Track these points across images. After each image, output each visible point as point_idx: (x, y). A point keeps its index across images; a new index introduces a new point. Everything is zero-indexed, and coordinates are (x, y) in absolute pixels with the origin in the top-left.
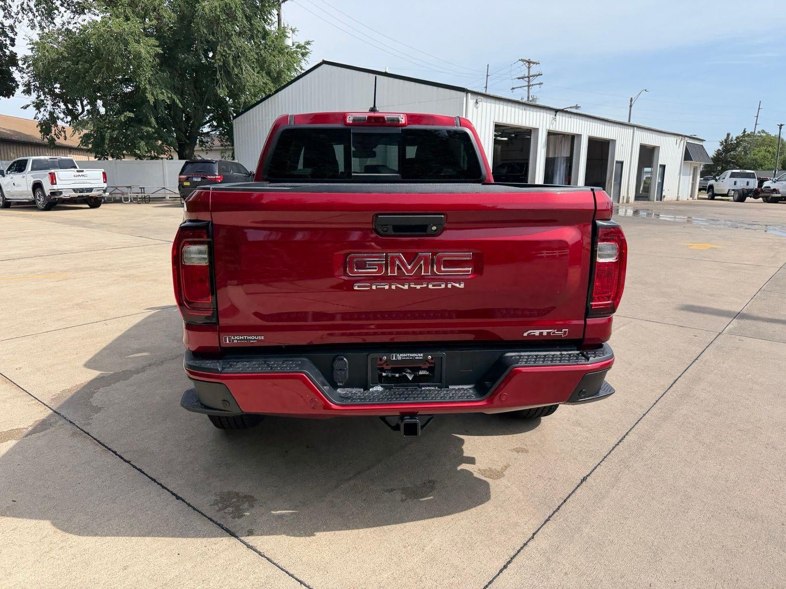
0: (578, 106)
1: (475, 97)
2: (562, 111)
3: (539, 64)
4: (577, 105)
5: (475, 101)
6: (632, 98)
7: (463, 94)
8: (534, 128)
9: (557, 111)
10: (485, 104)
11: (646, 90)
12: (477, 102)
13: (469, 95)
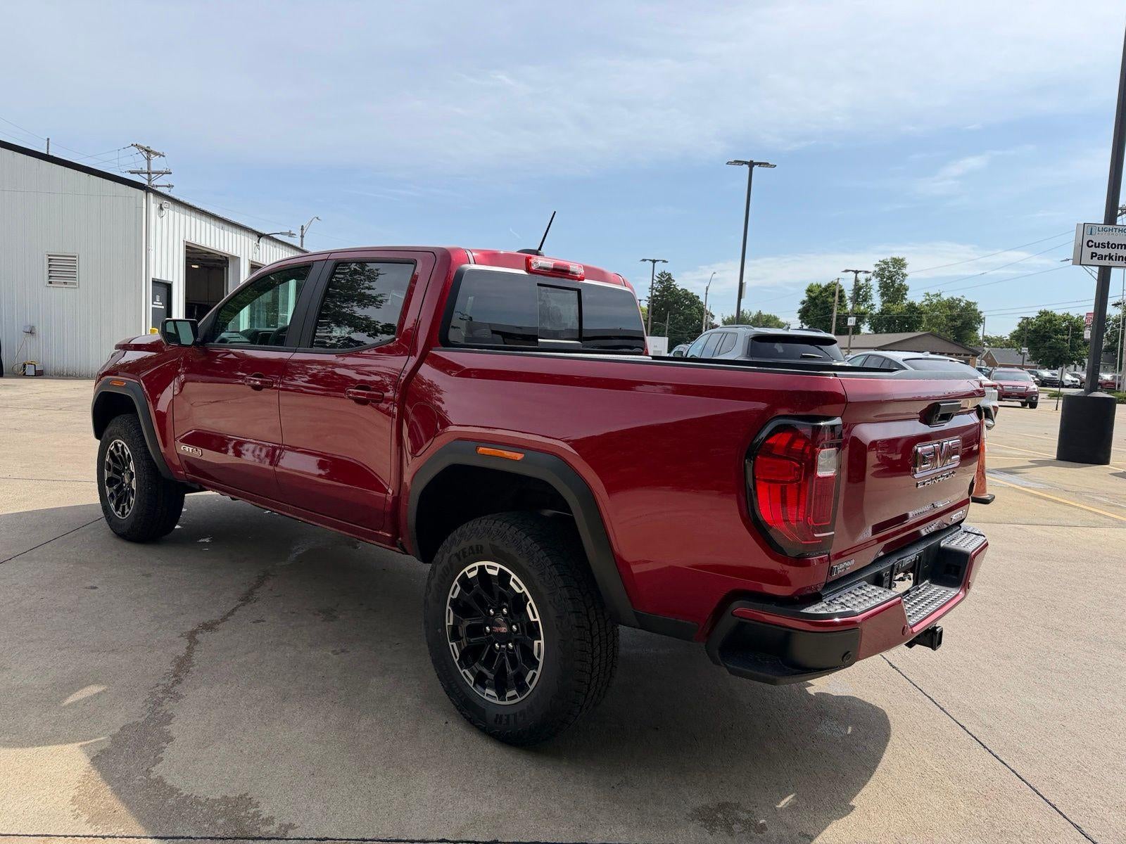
0: (292, 233)
1: (160, 200)
2: (268, 237)
3: (164, 156)
4: (290, 231)
5: (158, 206)
6: (302, 226)
7: (141, 193)
8: (232, 256)
9: (260, 236)
10: (171, 212)
11: (317, 218)
12: (161, 208)
13: (151, 195)
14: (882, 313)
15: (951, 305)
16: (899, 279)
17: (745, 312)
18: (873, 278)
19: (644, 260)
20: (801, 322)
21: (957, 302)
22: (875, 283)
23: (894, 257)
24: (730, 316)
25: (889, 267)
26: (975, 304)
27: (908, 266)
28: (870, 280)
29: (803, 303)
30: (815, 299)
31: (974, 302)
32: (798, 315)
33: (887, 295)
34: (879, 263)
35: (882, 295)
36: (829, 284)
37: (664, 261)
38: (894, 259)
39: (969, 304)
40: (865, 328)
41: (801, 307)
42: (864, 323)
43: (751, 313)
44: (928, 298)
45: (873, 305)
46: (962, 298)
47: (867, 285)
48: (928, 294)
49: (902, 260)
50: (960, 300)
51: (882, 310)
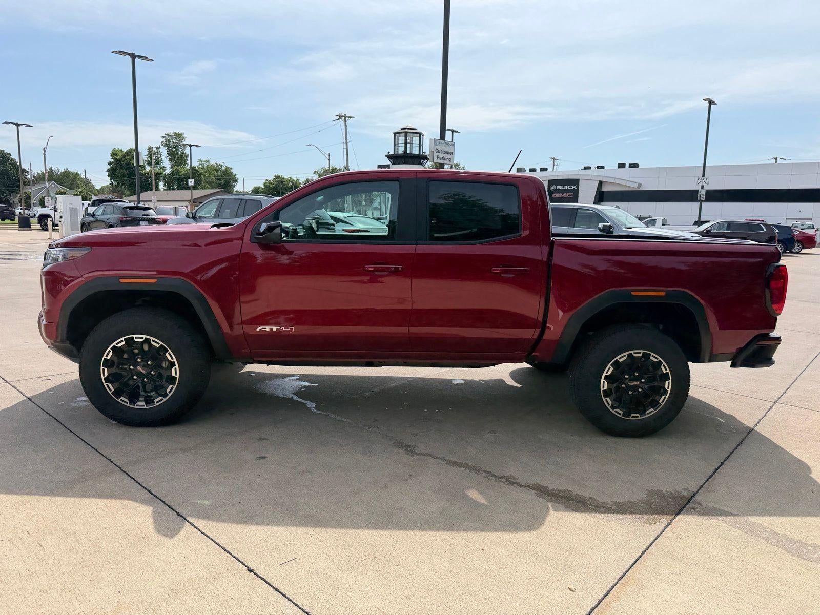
14: (172, 173)
15: (216, 169)
16: (181, 148)
17: (53, 169)
18: (162, 147)
19: (8, 123)
20: (111, 179)
21: (220, 167)
22: (164, 151)
23: (177, 131)
24: (40, 172)
25: (172, 139)
26: (231, 168)
27: (186, 139)
28: (160, 148)
29: (110, 163)
30: (120, 161)
31: (230, 167)
32: (107, 174)
33: (174, 160)
34: (164, 136)
35: (170, 160)
36: (130, 149)
37: (28, 125)
38: (175, 133)
39: (227, 168)
40: (162, 185)
41: (109, 167)
42: (160, 180)
43: (59, 170)
44: (201, 163)
45: (164, 167)
46: (223, 164)
47: (157, 152)
48: (201, 161)
49: (182, 134)
50: (222, 166)
51: (173, 171)
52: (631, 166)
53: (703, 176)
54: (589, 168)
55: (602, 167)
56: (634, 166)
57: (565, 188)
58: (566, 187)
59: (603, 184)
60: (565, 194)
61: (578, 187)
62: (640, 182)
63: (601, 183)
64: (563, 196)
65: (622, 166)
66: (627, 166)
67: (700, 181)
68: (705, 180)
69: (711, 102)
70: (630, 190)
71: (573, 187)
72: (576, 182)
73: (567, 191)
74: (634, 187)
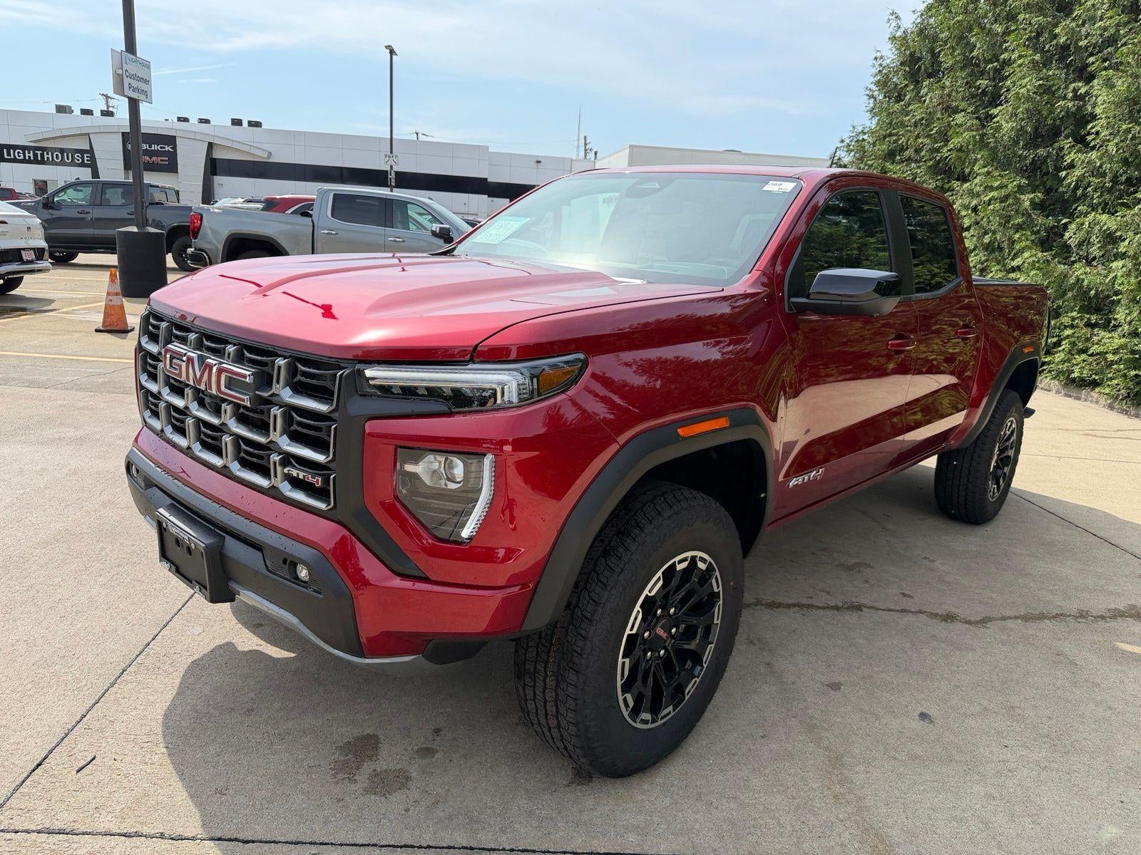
52: (251, 124)
53: (391, 152)
54: (186, 120)
55: (207, 121)
56: (256, 124)
57: (153, 148)
58: (155, 147)
59: (214, 147)
60: (154, 158)
61: (175, 148)
62: (270, 150)
63: (211, 145)
64: (151, 161)
65: (237, 122)
66: (245, 124)
67: (387, 159)
68: (394, 158)
69: (392, 52)
70: (256, 160)
71: (167, 148)
72: (171, 140)
73: (157, 153)
74: (261, 156)
